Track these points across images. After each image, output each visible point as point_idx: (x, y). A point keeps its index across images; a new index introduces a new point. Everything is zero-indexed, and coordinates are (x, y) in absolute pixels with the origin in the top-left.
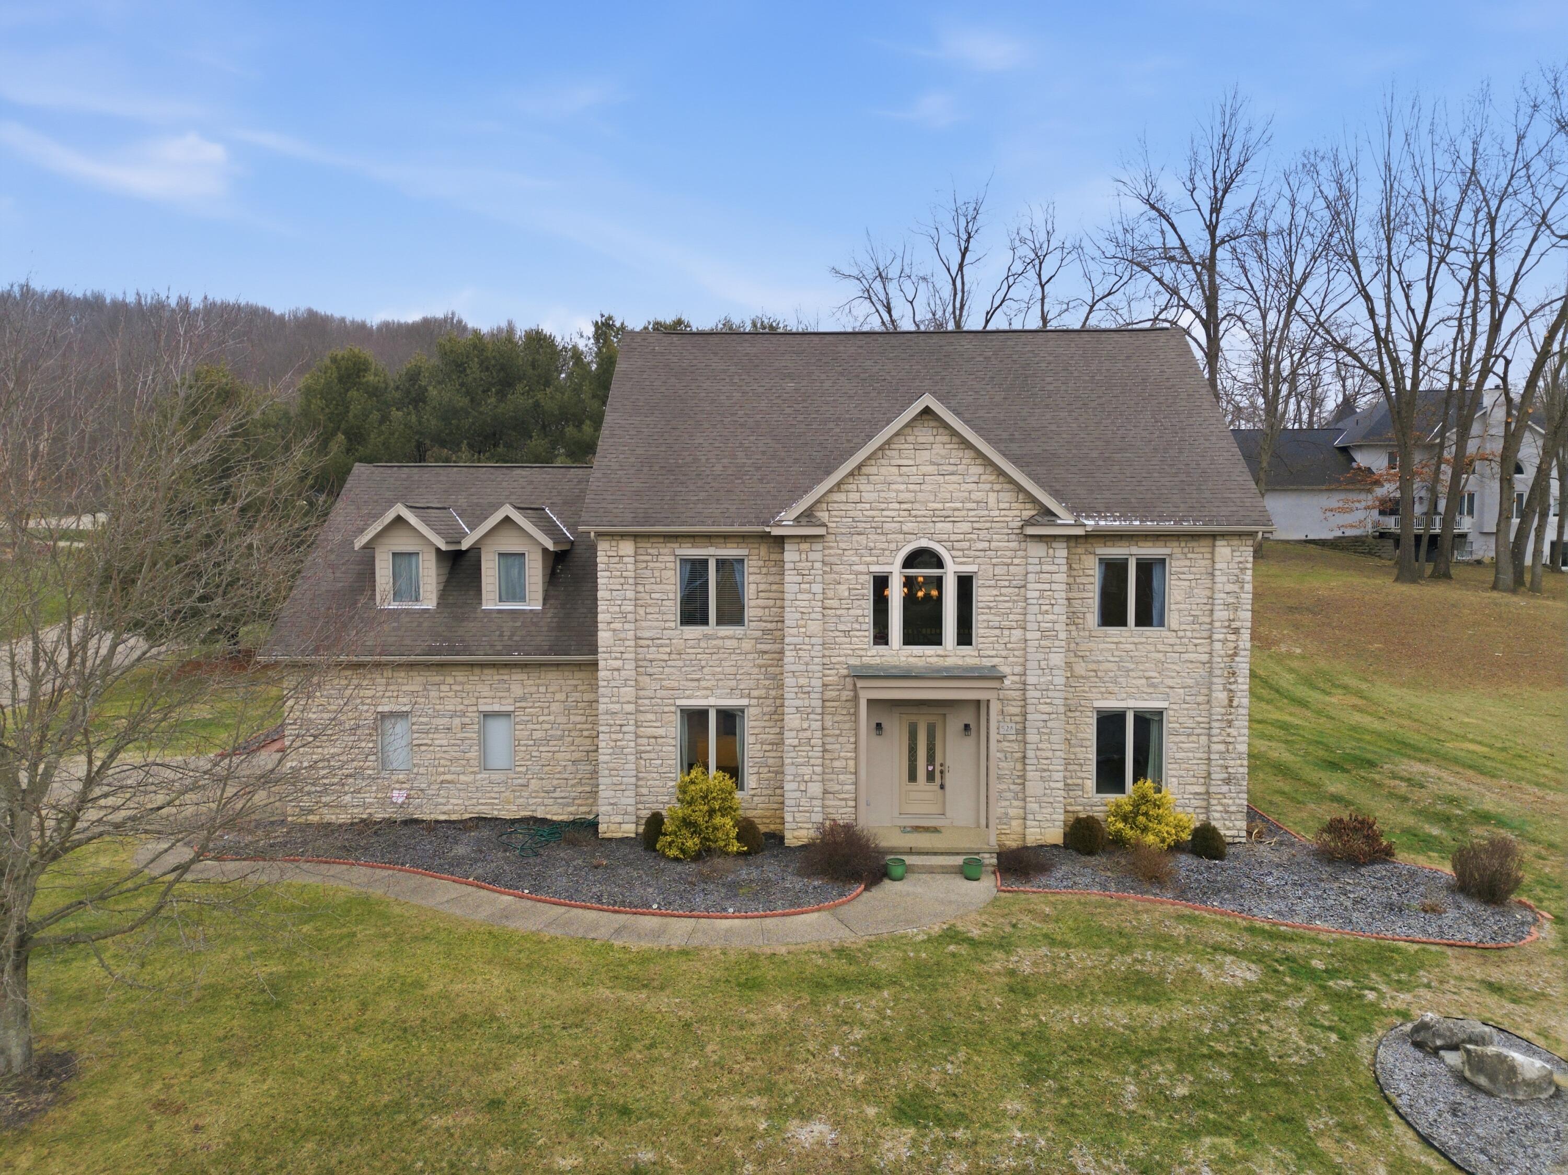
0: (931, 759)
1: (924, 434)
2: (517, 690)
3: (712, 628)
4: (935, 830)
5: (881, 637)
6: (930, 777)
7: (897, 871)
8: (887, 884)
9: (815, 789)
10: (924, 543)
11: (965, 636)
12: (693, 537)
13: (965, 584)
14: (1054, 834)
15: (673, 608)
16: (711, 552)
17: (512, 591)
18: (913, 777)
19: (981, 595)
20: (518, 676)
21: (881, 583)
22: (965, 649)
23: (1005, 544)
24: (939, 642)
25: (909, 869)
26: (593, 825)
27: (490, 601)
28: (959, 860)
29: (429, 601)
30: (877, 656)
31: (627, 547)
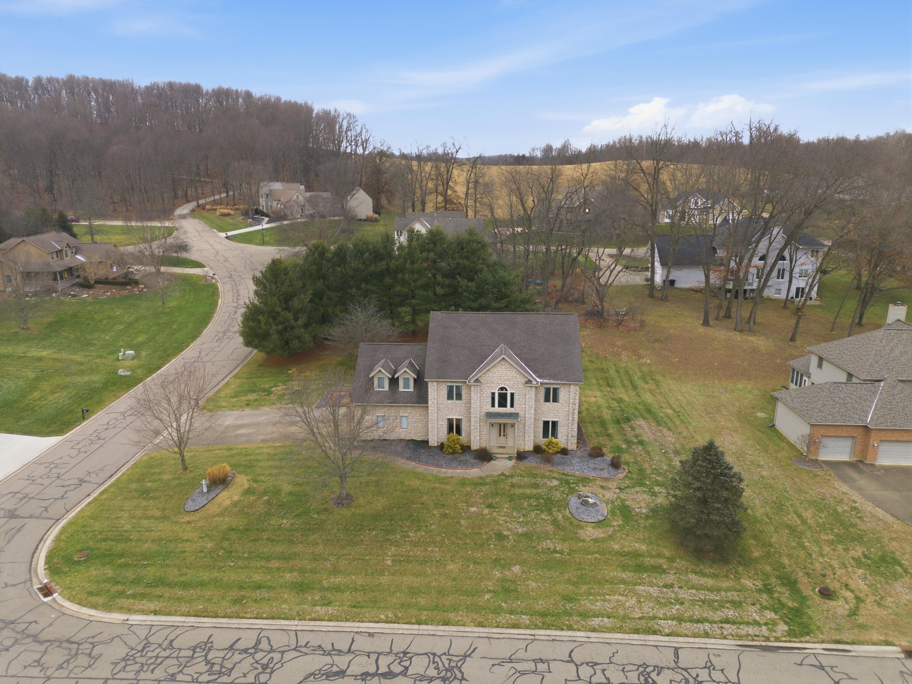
0: (504, 432)
1: (503, 363)
2: (409, 411)
3: (454, 401)
4: (504, 447)
5: (493, 405)
6: (504, 435)
7: (494, 458)
8: (493, 462)
9: (478, 438)
10: (503, 386)
11: (512, 406)
12: (451, 382)
13: (512, 395)
14: (531, 448)
15: (446, 396)
16: (455, 384)
17: (406, 386)
18: (500, 435)
19: (516, 397)
20: (409, 408)
21: (493, 394)
22: (512, 409)
23: (521, 386)
24: (506, 407)
25: (497, 458)
26: (427, 442)
27: (401, 389)
28: (507, 456)
29: (386, 388)
30: (492, 410)
31: (435, 384)
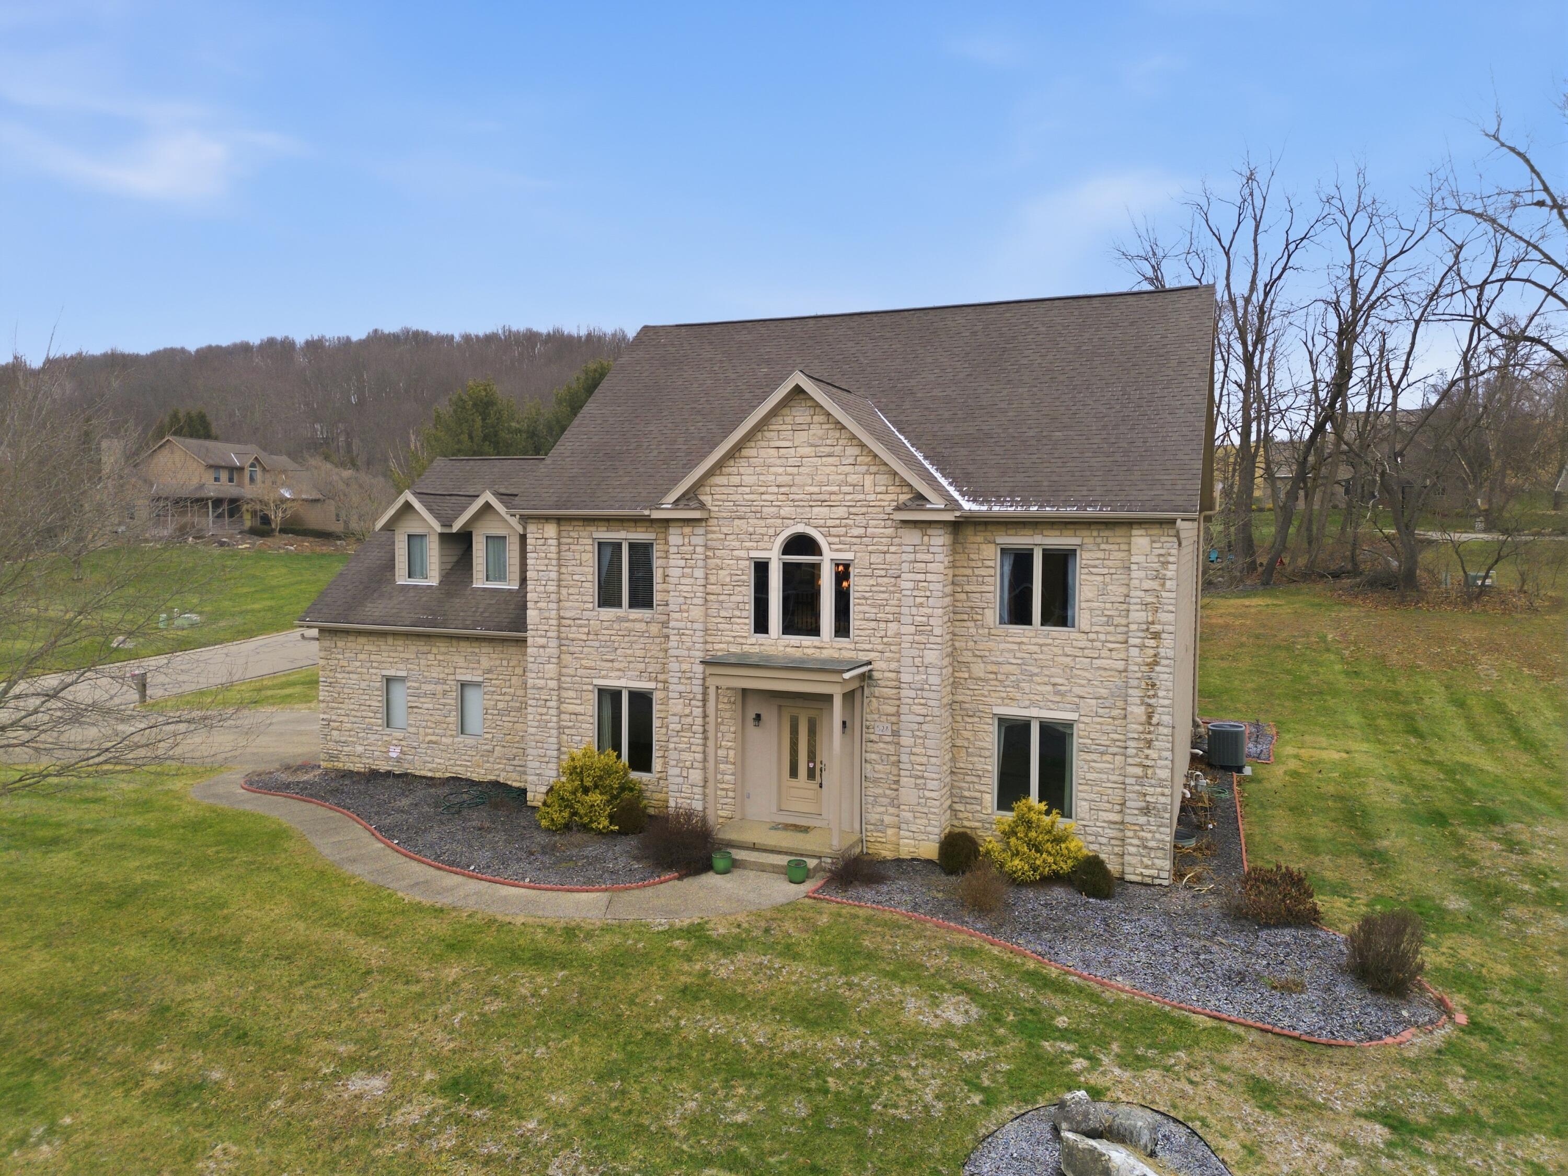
0: (812, 757)
1: (800, 415)
2: (485, 663)
3: (625, 610)
4: (805, 830)
5: (761, 625)
6: (811, 774)
7: (719, 863)
8: (710, 879)
9: (696, 776)
10: (800, 528)
11: (842, 628)
12: (609, 521)
13: (843, 574)
14: (929, 849)
15: (591, 589)
16: (625, 535)
17: (498, 569)
18: (794, 773)
19: (857, 585)
20: (486, 649)
21: (761, 568)
22: (843, 642)
23: (881, 530)
24: (815, 631)
25: (735, 864)
26: (524, 791)
27: (479, 582)
29: (433, 579)
30: (756, 644)
31: (551, 530)
